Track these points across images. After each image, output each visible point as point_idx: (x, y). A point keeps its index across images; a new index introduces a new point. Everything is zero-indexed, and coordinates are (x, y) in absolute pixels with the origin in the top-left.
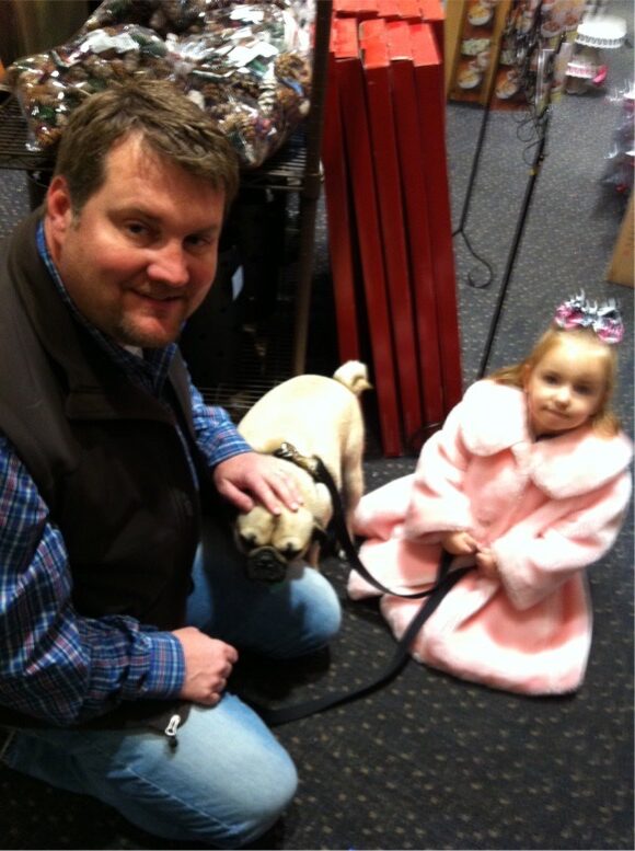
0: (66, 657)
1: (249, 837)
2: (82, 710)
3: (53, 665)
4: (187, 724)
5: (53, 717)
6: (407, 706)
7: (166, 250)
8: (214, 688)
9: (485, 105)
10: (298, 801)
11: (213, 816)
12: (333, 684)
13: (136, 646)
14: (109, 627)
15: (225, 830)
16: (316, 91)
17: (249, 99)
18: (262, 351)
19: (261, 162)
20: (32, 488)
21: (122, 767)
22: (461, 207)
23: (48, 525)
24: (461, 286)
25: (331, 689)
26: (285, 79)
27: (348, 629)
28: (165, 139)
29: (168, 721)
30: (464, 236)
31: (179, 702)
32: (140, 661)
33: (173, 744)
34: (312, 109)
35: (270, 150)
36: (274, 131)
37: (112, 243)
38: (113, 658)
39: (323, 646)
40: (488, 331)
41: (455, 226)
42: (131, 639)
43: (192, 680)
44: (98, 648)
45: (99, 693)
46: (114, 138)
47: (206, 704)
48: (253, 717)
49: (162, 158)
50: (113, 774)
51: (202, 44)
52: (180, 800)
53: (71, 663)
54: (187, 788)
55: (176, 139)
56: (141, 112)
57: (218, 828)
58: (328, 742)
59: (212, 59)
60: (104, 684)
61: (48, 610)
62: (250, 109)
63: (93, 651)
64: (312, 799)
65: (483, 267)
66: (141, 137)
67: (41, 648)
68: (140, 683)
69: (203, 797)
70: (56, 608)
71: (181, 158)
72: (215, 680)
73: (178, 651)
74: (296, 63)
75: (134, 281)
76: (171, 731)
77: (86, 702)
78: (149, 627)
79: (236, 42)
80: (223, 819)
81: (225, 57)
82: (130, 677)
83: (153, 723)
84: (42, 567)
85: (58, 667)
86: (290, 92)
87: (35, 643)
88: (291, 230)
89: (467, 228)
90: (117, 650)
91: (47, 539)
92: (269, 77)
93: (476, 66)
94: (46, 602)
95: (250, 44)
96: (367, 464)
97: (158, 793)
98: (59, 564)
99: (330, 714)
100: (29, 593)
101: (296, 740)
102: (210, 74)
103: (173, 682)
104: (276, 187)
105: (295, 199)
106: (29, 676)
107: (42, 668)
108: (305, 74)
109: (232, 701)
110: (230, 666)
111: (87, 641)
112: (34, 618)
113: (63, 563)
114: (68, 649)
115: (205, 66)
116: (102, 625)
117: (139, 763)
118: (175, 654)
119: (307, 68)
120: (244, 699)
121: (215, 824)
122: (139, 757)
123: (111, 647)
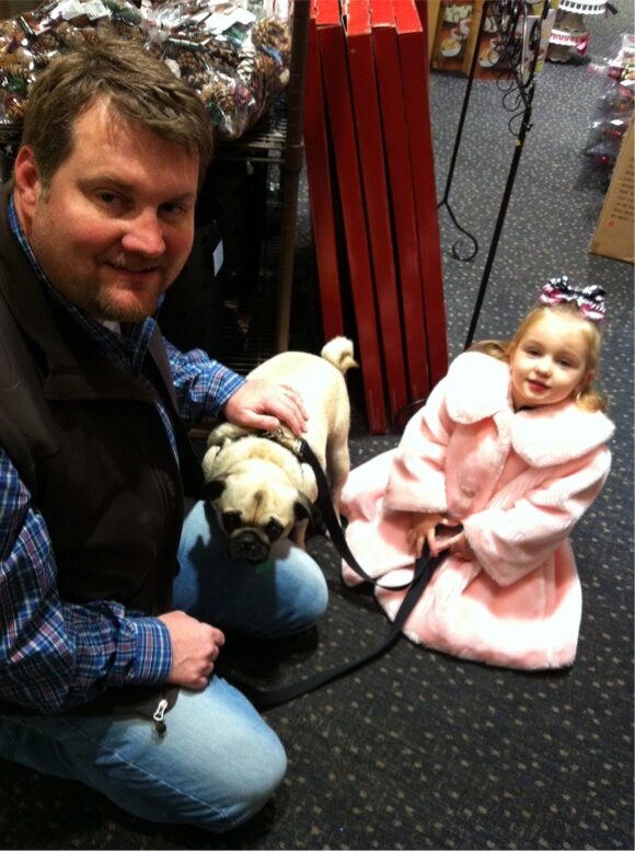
0: (52, 645)
1: (239, 820)
2: (67, 697)
3: (38, 653)
4: (174, 708)
5: (38, 704)
6: (396, 684)
7: (140, 220)
8: (202, 672)
9: (468, 74)
10: (288, 782)
11: (201, 799)
12: (320, 663)
13: (123, 632)
14: (94, 614)
15: (216, 814)
16: (296, 59)
17: (227, 67)
18: (244, 327)
19: (241, 133)
20: (12, 472)
21: (110, 753)
22: (445, 178)
23: (30, 511)
24: (445, 259)
25: (320, 669)
26: (264, 46)
27: (336, 608)
28: (133, 102)
29: (157, 706)
30: (448, 207)
31: (167, 687)
32: (125, 647)
33: (161, 729)
34: (292, 77)
35: (250, 121)
36: (253, 101)
37: (85, 214)
38: (99, 644)
39: (311, 626)
40: (473, 305)
41: (440, 198)
42: (117, 625)
43: (180, 664)
44: (84, 634)
45: (85, 680)
46: (81, 103)
47: (194, 688)
48: (241, 698)
49: (131, 123)
50: (101, 760)
51: (178, 10)
52: (169, 786)
53: (56, 651)
54: (177, 773)
55: (145, 101)
56: (108, 74)
57: (208, 811)
58: (318, 722)
59: (188, 26)
60: (90, 671)
61: (32, 596)
62: (229, 79)
63: (78, 638)
64: (302, 780)
65: (467, 240)
66: (108, 101)
67: (25, 636)
68: (127, 669)
69: (193, 782)
70: (39, 595)
71: (151, 122)
72: (203, 664)
73: (164, 637)
74: (275, 30)
75: (108, 254)
76: (159, 716)
77: (71, 689)
78: (135, 612)
79: (212, 9)
80: (213, 802)
81: (202, 23)
82: (116, 664)
83: (141, 709)
84: (24, 553)
85: (43, 655)
86: (270, 61)
87: (18, 631)
88: (272, 203)
89: (450, 200)
90: (103, 636)
91: (29, 525)
92: (247, 46)
93: (458, 33)
94: (30, 590)
95: (227, 11)
96: (352, 442)
97: (146, 778)
98: (42, 550)
99: (319, 694)
100: (11, 580)
101: (285, 720)
102: (187, 42)
103: (160, 668)
104: (255, 159)
105: (275, 171)
106: (13, 664)
107: (26, 656)
108: (285, 41)
109: (220, 684)
110: (217, 649)
111: (72, 628)
112: (17, 604)
113: (46, 550)
114: (53, 637)
115: (181, 33)
116: (88, 612)
117: (127, 748)
118: (162, 639)
119: (287, 35)
120: (232, 681)
121: (204, 807)
122: (127, 742)
123: (97, 634)
